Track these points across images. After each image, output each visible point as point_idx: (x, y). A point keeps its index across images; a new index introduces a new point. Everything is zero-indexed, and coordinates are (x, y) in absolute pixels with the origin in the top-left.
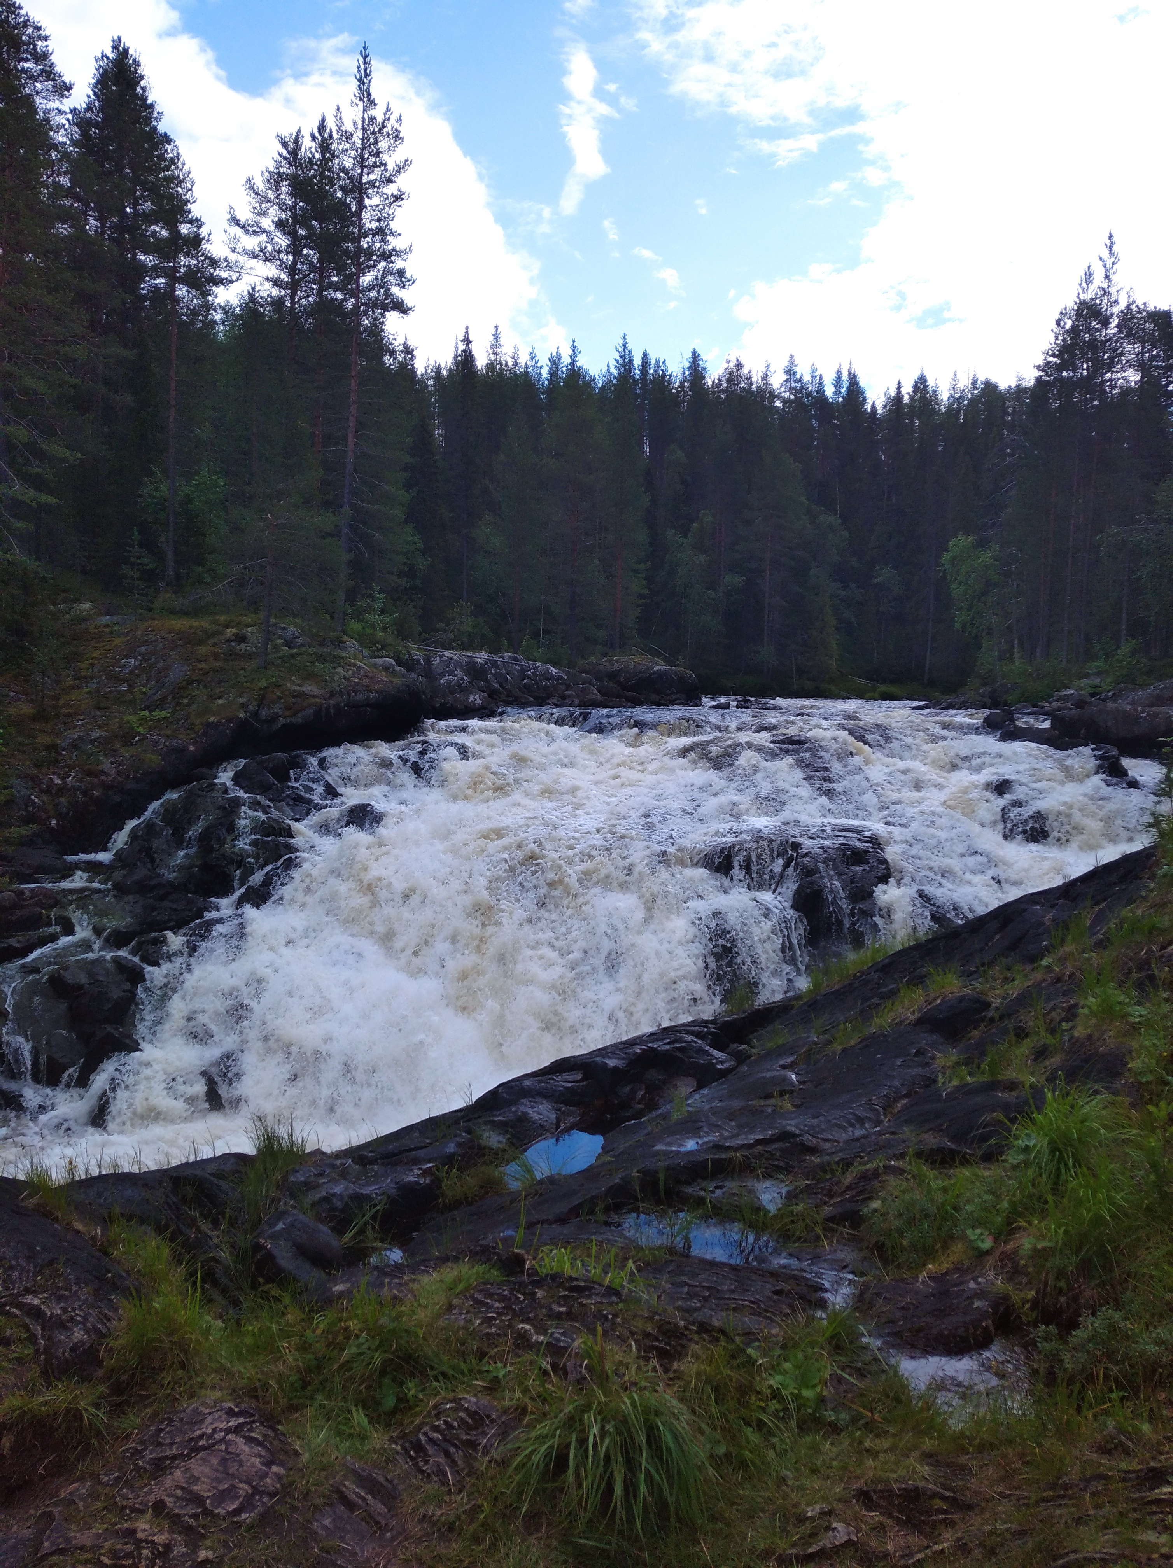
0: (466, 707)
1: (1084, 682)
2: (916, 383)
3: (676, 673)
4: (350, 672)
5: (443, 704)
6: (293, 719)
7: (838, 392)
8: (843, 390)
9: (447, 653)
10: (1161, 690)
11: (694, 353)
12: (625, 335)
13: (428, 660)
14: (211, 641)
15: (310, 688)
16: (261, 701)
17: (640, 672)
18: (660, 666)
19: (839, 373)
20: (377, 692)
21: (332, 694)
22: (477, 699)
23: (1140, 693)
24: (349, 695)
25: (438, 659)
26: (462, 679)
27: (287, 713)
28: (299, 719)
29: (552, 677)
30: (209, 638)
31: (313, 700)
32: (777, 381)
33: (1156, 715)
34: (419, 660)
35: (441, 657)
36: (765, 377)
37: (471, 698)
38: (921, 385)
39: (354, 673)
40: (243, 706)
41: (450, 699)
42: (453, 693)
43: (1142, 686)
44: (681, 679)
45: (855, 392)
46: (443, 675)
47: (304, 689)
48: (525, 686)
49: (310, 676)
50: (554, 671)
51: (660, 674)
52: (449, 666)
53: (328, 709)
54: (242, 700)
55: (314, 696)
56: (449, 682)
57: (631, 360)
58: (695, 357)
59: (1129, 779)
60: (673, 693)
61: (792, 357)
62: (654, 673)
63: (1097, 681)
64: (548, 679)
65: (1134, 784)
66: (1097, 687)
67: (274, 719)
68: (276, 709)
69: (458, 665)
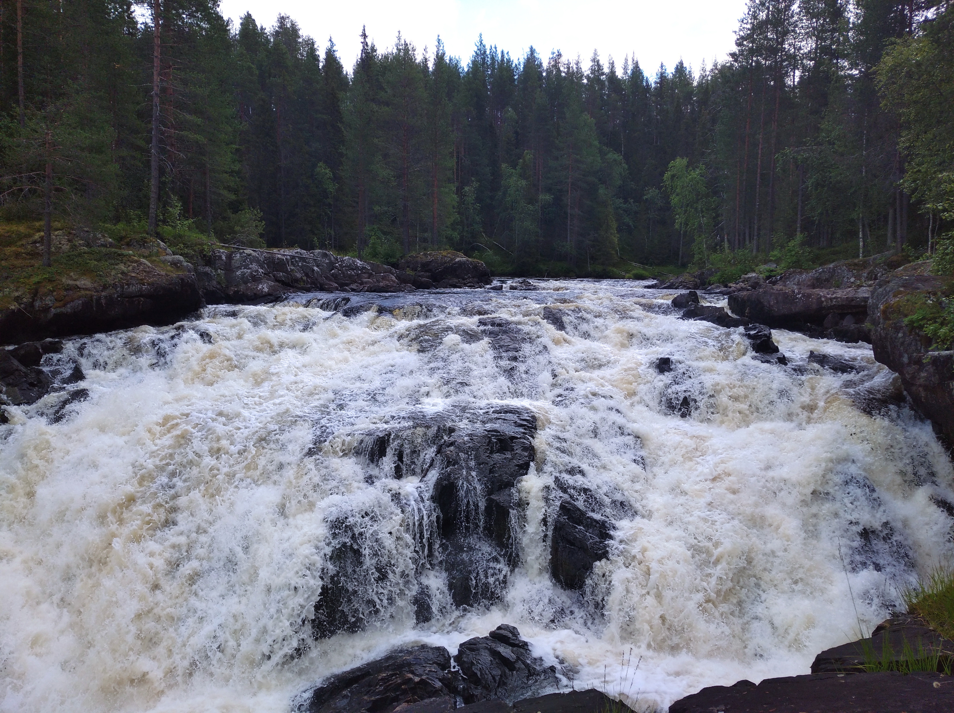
0: (255, 294)
1: (763, 267)
2: (677, 66)
3: (471, 263)
4: (130, 268)
5: (235, 292)
6: (63, 310)
7: (626, 73)
8: (629, 72)
9: (249, 251)
10: (820, 273)
11: (531, 48)
12: (481, 35)
13: (230, 257)
14: (20, 243)
15: (85, 282)
16: (35, 294)
17: (445, 263)
18: (461, 258)
19: (626, 60)
20: (148, 284)
21: (105, 287)
22: (264, 287)
23: (804, 276)
24: (122, 287)
25: (238, 255)
26: (257, 271)
27: (58, 304)
28: (68, 309)
29: (357, 268)
30: (20, 239)
31: (83, 292)
32: (586, 68)
33: (809, 296)
34: (220, 257)
35: (241, 254)
36: (577, 63)
37: (260, 287)
38: (680, 69)
39: (134, 268)
40: (17, 299)
41: (242, 288)
42: (246, 283)
43: (806, 270)
44: (475, 267)
45: (637, 73)
46: (239, 268)
47: (78, 283)
48: (333, 275)
49: (86, 271)
50: (359, 263)
51: (460, 264)
52: (247, 260)
53: (100, 298)
54: (16, 294)
55: (87, 289)
56: (243, 274)
57: (485, 52)
58: (532, 51)
59: (779, 355)
60: (469, 277)
61: (595, 50)
62: (456, 263)
63: (773, 266)
64: (353, 270)
65: (783, 361)
66: (772, 271)
67: (47, 309)
68: (48, 301)
69: (256, 260)
